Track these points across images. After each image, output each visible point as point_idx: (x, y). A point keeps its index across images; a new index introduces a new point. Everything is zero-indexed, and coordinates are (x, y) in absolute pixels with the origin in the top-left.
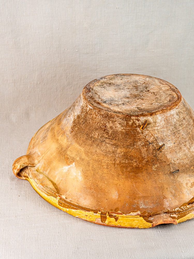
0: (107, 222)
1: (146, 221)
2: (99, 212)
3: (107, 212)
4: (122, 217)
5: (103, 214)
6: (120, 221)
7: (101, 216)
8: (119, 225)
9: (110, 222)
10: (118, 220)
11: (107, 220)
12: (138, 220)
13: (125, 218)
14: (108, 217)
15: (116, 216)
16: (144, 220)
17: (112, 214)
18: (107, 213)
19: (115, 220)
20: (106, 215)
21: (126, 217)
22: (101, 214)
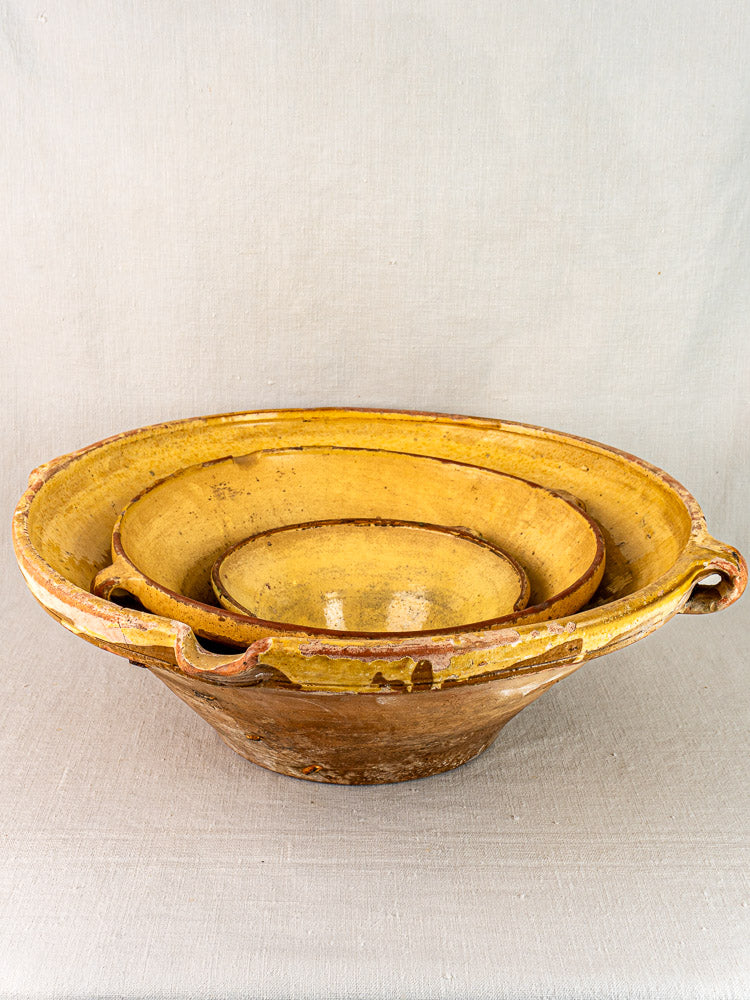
0: (412, 666)
1: (277, 670)
2: (439, 686)
3: (412, 692)
4: (360, 686)
5: (422, 686)
6: (368, 675)
7: (432, 678)
8: (370, 664)
9: (399, 668)
10: (372, 677)
11: (411, 673)
12: (305, 677)
13: (350, 683)
14: (408, 682)
15: (380, 686)
16: (288, 674)
17: (393, 691)
18: (410, 690)
19: (384, 676)
20: (415, 684)
21: (348, 686)
22: (432, 683)
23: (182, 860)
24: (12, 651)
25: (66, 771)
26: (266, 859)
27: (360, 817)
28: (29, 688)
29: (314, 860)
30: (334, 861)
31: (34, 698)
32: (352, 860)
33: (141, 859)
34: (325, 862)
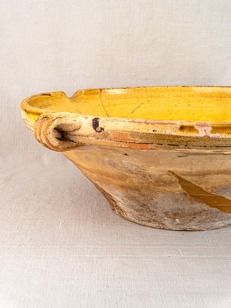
23: (129, 256)
24: (25, 184)
25: (61, 223)
26: (171, 256)
27: (209, 240)
28: (36, 196)
29: (195, 256)
30: (205, 256)
31: (39, 199)
32: (214, 256)
33: (108, 256)
34: (200, 257)
